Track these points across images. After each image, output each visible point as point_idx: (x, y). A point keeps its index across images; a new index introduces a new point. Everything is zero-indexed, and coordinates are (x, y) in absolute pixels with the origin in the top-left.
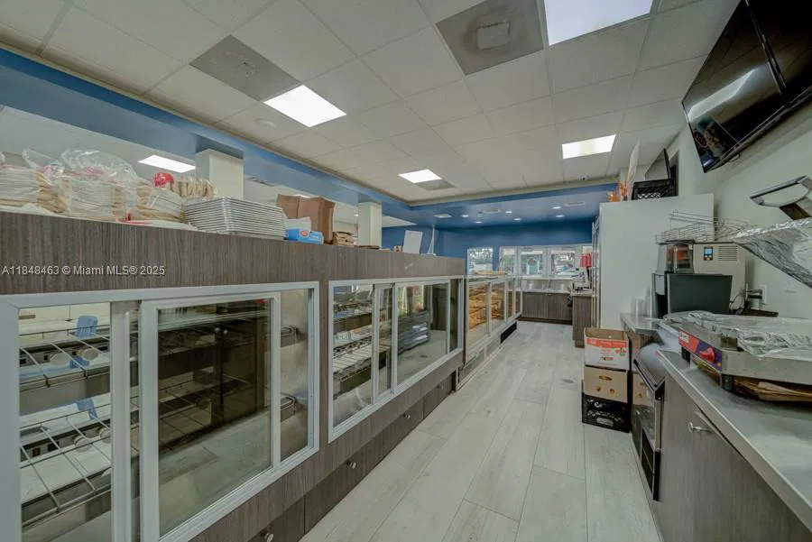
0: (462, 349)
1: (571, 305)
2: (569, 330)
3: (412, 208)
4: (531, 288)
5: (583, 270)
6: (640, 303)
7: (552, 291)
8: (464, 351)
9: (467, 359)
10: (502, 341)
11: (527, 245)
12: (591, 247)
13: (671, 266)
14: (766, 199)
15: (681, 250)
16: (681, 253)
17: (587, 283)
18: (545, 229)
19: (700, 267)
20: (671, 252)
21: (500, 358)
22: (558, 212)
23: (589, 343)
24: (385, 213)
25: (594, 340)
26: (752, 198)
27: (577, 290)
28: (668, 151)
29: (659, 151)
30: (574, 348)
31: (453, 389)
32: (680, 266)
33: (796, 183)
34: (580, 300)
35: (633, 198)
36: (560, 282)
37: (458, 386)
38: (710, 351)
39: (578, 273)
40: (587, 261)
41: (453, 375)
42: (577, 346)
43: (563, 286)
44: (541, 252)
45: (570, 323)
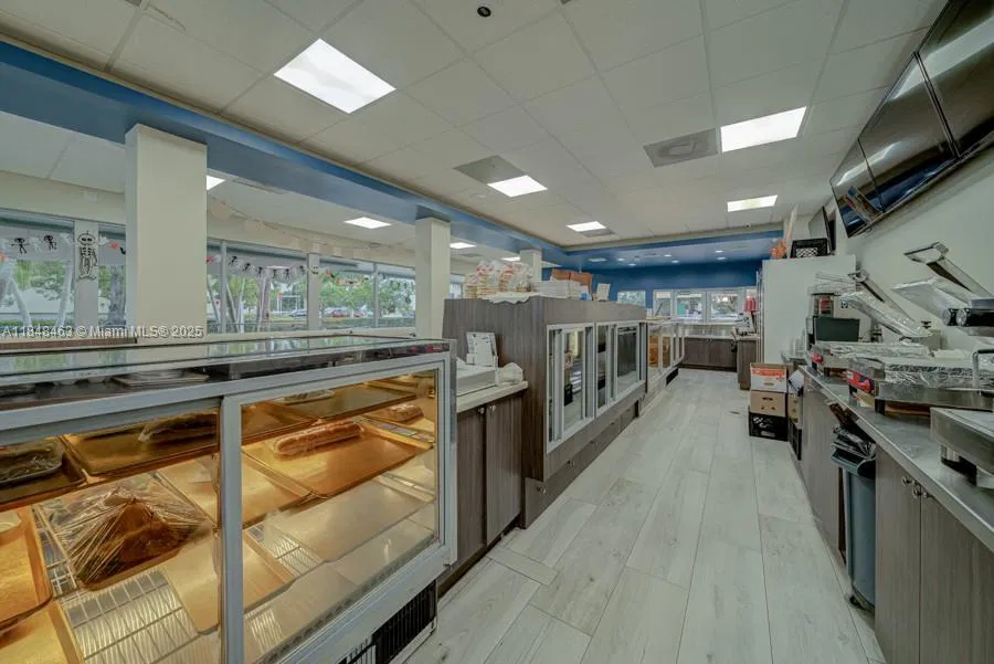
0: (644, 381)
1: (735, 350)
2: (733, 376)
3: (568, 254)
4: (687, 334)
5: (748, 314)
6: (797, 341)
7: (712, 337)
8: (646, 384)
9: (650, 389)
10: (668, 383)
11: (686, 288)
12: (755, 291)
13: (817, 312)
14: (918, 255)
15: (825, 300)
16: (825, 302)
17: (752, 328)
18: (704, 272)
19: (838, 313)
20: (817, 301)
21: (668, 398)
22: (720, 255)
23: (754, 372)
24: (543, 259)
25: (758, 371)
26: (906, 254)
27: (742, 335)
28: (826, 208)
29: (820, 207)
30: (739, 391)
31: (636, 415)
32: (823, 312)
33: (932, 247)
34: (744, 344)
35: (792, 257)
36: (722, 327)
37: (641, 413)
38: (867, 382)
39: (741, 318)
40: (752, 306)
41: (637, 404)
42: (742, 388)
43: (724, 332)
44: (700, 295)
45: (733, 369)
